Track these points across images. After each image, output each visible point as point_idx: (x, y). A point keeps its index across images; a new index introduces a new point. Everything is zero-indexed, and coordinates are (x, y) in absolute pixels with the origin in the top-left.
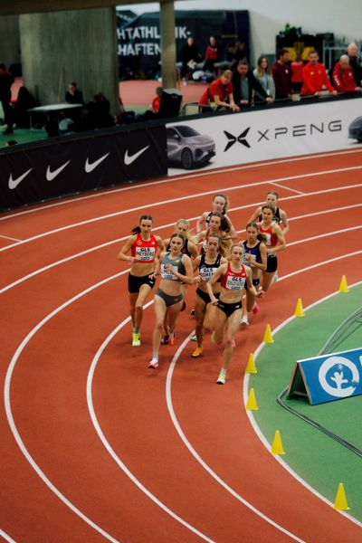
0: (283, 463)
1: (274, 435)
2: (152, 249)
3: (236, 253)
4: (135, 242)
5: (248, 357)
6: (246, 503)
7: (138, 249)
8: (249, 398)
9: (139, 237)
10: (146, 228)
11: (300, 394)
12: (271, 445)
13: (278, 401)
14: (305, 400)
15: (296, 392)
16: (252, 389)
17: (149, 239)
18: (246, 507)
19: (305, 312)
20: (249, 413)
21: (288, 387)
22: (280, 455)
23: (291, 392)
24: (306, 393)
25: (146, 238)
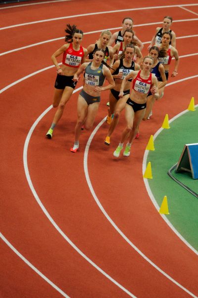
0: (167, 221)
1: (162, 200)
2: (80, 58)
3: (147, 63)
4: (67, 50)
5: (149, 138)
6: (136, 249)
7: (68, 56)
8: (146, 169)
9: (71, 47)
10: (78, 40)
11: (186, 170)
12: (160, 207)
13: (168, 174)
14: (189, 175)
15: (182, 168)
16: (150, 162)
17: (79, 49)
18: (136, 251)
19: (195, 108)
20: (145, 181)
21: (177, 164)
22: (165, 215)
23: (179, 167)
24: (190, 169)
25: (76, 48)
